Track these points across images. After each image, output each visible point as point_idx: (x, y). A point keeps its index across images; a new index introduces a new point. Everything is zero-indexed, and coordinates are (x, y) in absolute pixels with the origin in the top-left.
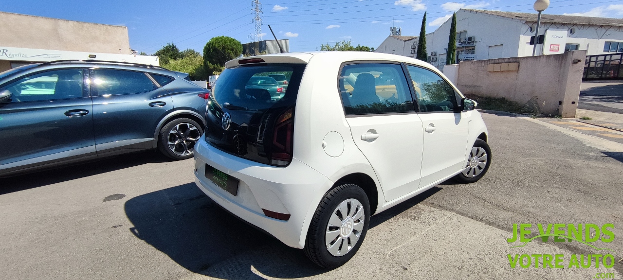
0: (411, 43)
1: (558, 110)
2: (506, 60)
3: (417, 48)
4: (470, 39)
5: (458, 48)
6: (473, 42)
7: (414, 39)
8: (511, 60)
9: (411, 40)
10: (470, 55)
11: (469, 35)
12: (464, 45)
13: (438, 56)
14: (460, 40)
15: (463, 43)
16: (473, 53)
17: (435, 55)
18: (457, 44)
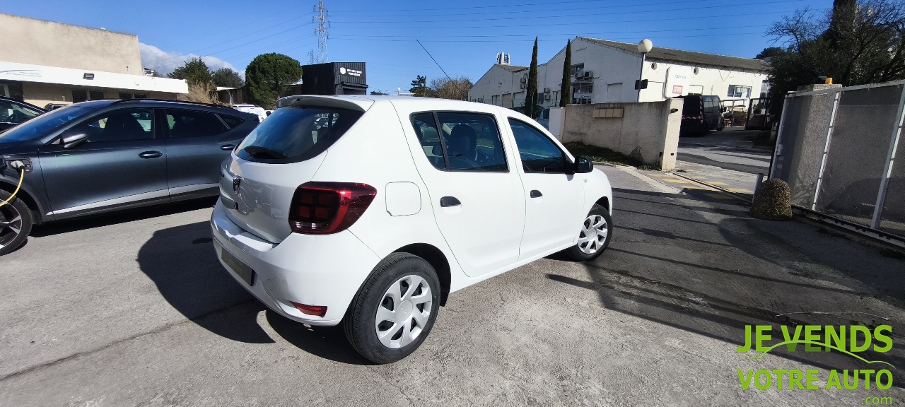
0: (521, 75)
1: (659, 162)
2: (611, 106)
3: (527, 81)
4: (587, 74)
5: (574, 85)
6: (591, 78)
7: (524, 70)
8: (616, 106)
9: (522, 70)
10: (586, 95)
11: (585, 69)
12: (581, 82)
13: (551, 93)
14: (576, 75)
15: (578, 79)
16: (591, 91)
17: (548, 92)
18: (573, 80)
